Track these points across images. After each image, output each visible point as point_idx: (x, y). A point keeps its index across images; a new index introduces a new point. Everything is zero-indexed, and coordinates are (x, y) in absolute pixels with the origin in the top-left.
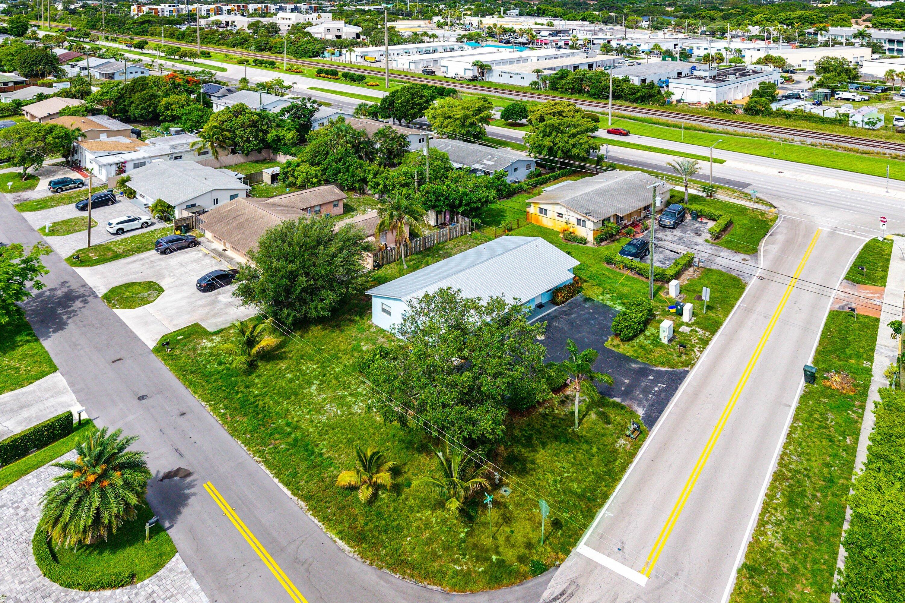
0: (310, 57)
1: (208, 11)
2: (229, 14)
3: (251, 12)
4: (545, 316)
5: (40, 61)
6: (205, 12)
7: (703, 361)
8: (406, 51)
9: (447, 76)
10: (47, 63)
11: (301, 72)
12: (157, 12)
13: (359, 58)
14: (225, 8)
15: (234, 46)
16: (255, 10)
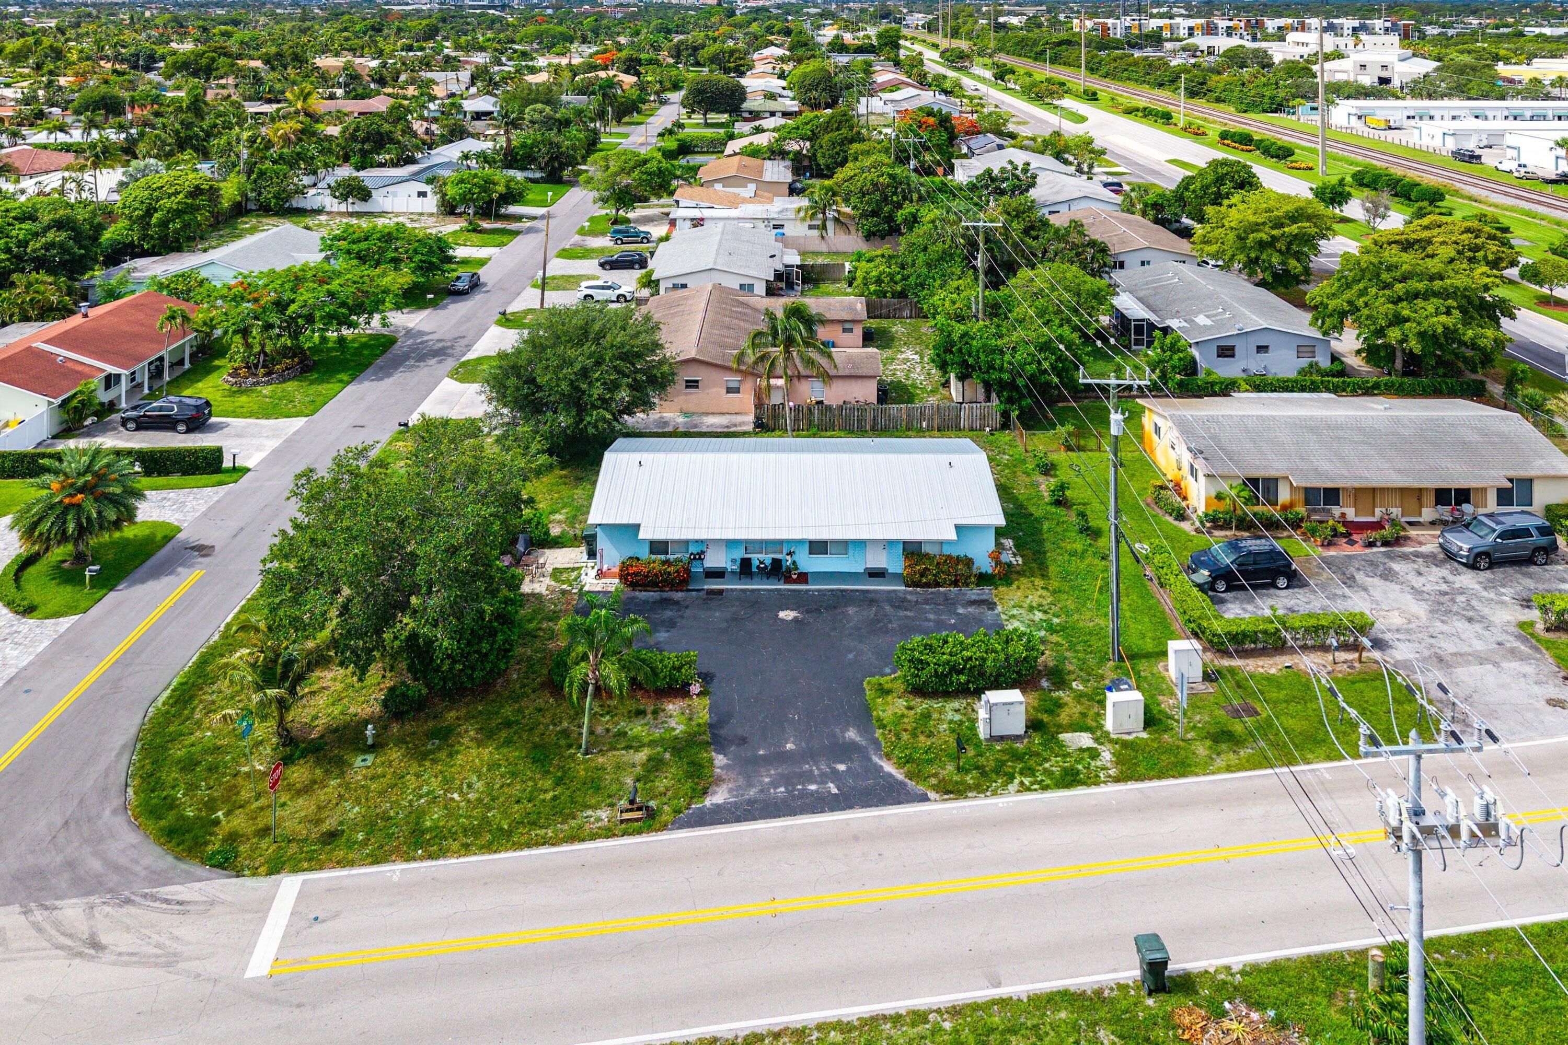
0: (1265, 111)
1: (1191, 29)
2: (1229, 35)
3: (1270, 30)
4: (857, 591)
5: (817, 85)
6: (1186, 31)
7: (996, 804)
8: (1478, 113)
9: (1500, 167)
10: (824, 90)
11: (1204, 134)
12: (1106, 28)
13: (1354, 119)
14: (1222, 24)
15: (1161, 85)
16: (1279, 28)
